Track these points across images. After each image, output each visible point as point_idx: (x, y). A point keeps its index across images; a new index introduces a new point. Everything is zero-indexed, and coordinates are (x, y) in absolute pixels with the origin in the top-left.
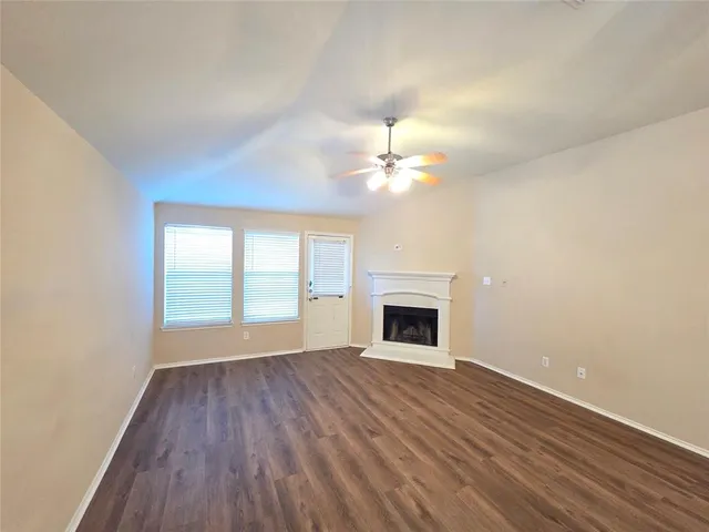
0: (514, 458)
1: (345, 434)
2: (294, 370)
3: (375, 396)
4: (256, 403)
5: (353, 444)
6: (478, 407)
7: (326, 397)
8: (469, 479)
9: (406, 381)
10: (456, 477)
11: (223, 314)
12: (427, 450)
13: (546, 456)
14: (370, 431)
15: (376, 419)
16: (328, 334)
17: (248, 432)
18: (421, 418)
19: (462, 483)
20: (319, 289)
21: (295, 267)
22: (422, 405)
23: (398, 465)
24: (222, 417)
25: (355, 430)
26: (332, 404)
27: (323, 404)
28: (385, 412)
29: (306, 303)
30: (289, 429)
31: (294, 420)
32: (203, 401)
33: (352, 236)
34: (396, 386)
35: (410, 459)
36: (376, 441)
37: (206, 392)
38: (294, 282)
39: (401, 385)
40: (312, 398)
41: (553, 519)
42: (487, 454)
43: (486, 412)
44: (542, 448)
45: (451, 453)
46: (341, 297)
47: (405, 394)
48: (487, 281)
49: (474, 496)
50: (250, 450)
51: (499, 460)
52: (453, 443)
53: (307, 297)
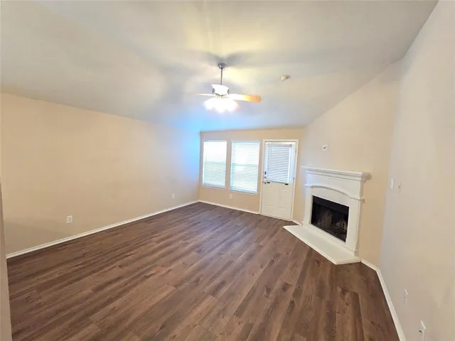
11: (222, 183)
16: (275, 208)
20: (270, 177)
21: (257, 163)
29: (263, 184)
33: (298, 141)
38: (256, 171)
46: (287, 184)
48: (392, 183)
53: (263, 180)
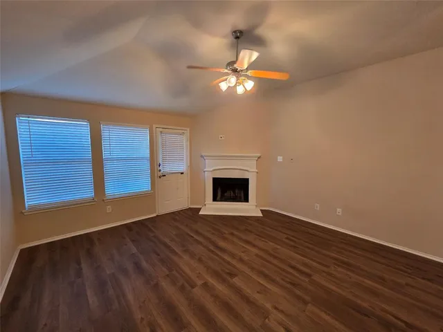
0: (325, 274)
1: (212, 281)
2: (153, 232)
3: (222, 244)
4: (130, 267)
5: (220, 288)
6: (287, 241)
7: (186, 251)
8: (308, 298)
9: (237, 229)
10: (298, 298)
12: (273, 281)
13: (339, 269)
14: (228, 273)
15: (229, 263)
16: (175, 200)
17: (130, 297)
18: (257, 255)
19: (306, 303)
20: (166, 169)
21: (147, 153)
22: (254, 246)
23: (259, 298)
24: (101, 286)
25: (216, 274)
26: (192, 255)
27: (186, 257)
28: (233, 256)
29: (157, 180)
30: (165, 285)
31: (168, 275)
32: (79, 274)
33: (188, 129)
34: (232, 234)
35: (263, 291)
36: (236, 281)
37: (79, 264)
39: (235, 233)
40: (176, 254)
41: (366, 315)
42: (309, 276)
43: (292, 243)
44: (335, 264)
45: (288, 280)
46: (182, 173)
47: (240, 239)
48: (280, 159)
49: (316, 310)
50: (138, 315)
51: (316, 277)
52: (284, 270)
53: (157, 175)
